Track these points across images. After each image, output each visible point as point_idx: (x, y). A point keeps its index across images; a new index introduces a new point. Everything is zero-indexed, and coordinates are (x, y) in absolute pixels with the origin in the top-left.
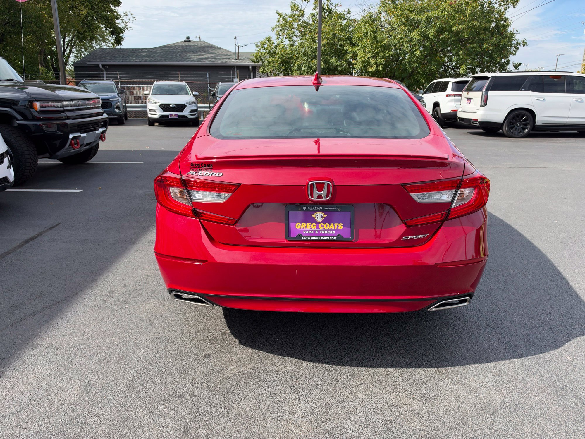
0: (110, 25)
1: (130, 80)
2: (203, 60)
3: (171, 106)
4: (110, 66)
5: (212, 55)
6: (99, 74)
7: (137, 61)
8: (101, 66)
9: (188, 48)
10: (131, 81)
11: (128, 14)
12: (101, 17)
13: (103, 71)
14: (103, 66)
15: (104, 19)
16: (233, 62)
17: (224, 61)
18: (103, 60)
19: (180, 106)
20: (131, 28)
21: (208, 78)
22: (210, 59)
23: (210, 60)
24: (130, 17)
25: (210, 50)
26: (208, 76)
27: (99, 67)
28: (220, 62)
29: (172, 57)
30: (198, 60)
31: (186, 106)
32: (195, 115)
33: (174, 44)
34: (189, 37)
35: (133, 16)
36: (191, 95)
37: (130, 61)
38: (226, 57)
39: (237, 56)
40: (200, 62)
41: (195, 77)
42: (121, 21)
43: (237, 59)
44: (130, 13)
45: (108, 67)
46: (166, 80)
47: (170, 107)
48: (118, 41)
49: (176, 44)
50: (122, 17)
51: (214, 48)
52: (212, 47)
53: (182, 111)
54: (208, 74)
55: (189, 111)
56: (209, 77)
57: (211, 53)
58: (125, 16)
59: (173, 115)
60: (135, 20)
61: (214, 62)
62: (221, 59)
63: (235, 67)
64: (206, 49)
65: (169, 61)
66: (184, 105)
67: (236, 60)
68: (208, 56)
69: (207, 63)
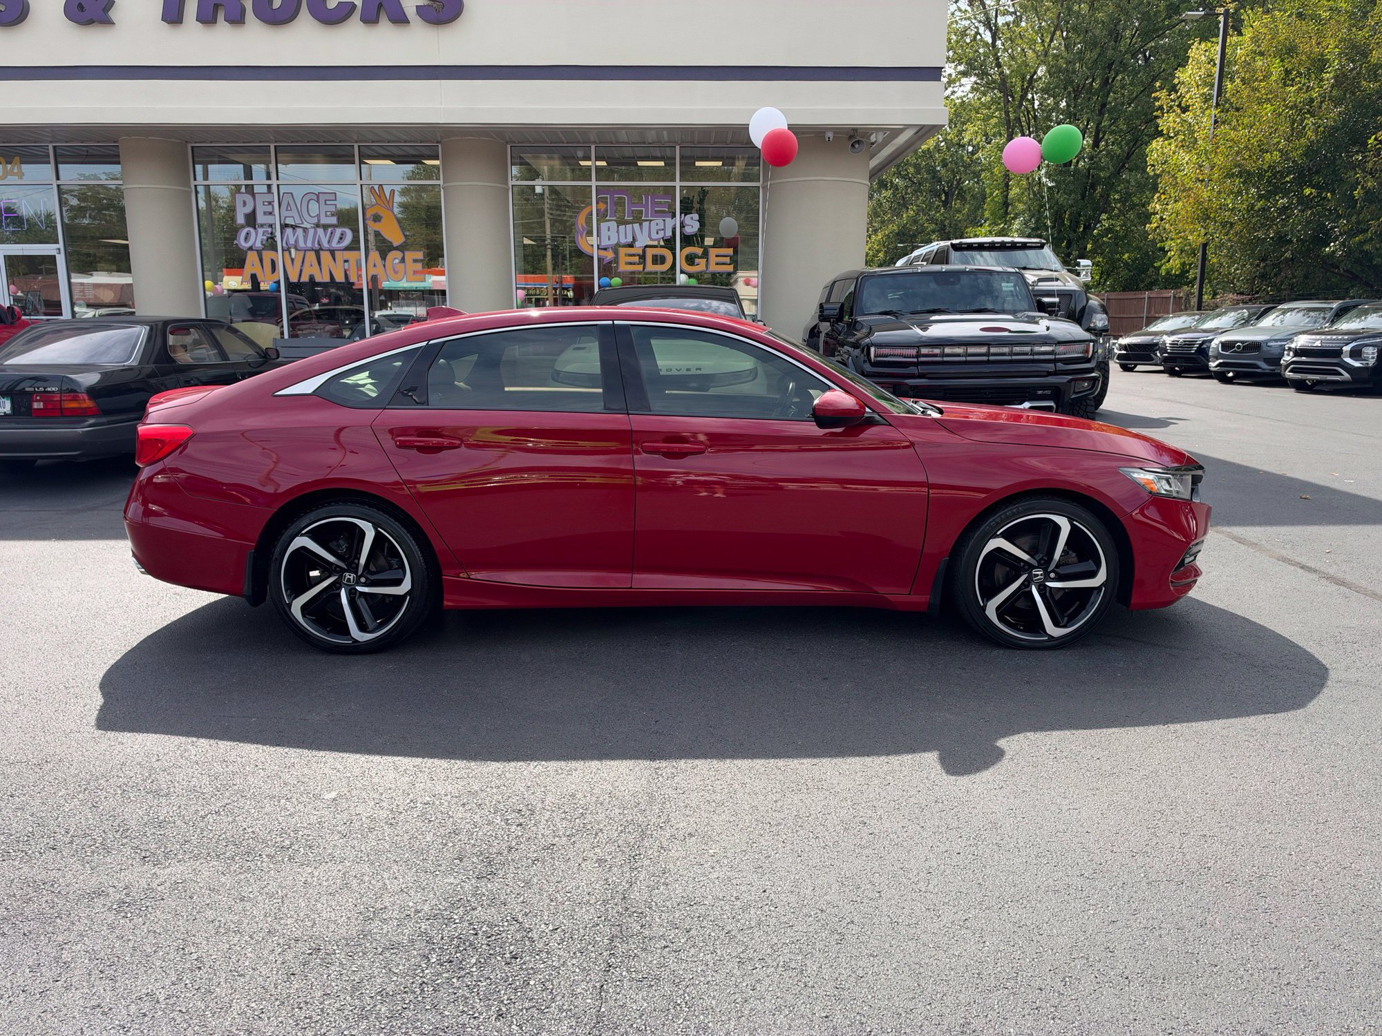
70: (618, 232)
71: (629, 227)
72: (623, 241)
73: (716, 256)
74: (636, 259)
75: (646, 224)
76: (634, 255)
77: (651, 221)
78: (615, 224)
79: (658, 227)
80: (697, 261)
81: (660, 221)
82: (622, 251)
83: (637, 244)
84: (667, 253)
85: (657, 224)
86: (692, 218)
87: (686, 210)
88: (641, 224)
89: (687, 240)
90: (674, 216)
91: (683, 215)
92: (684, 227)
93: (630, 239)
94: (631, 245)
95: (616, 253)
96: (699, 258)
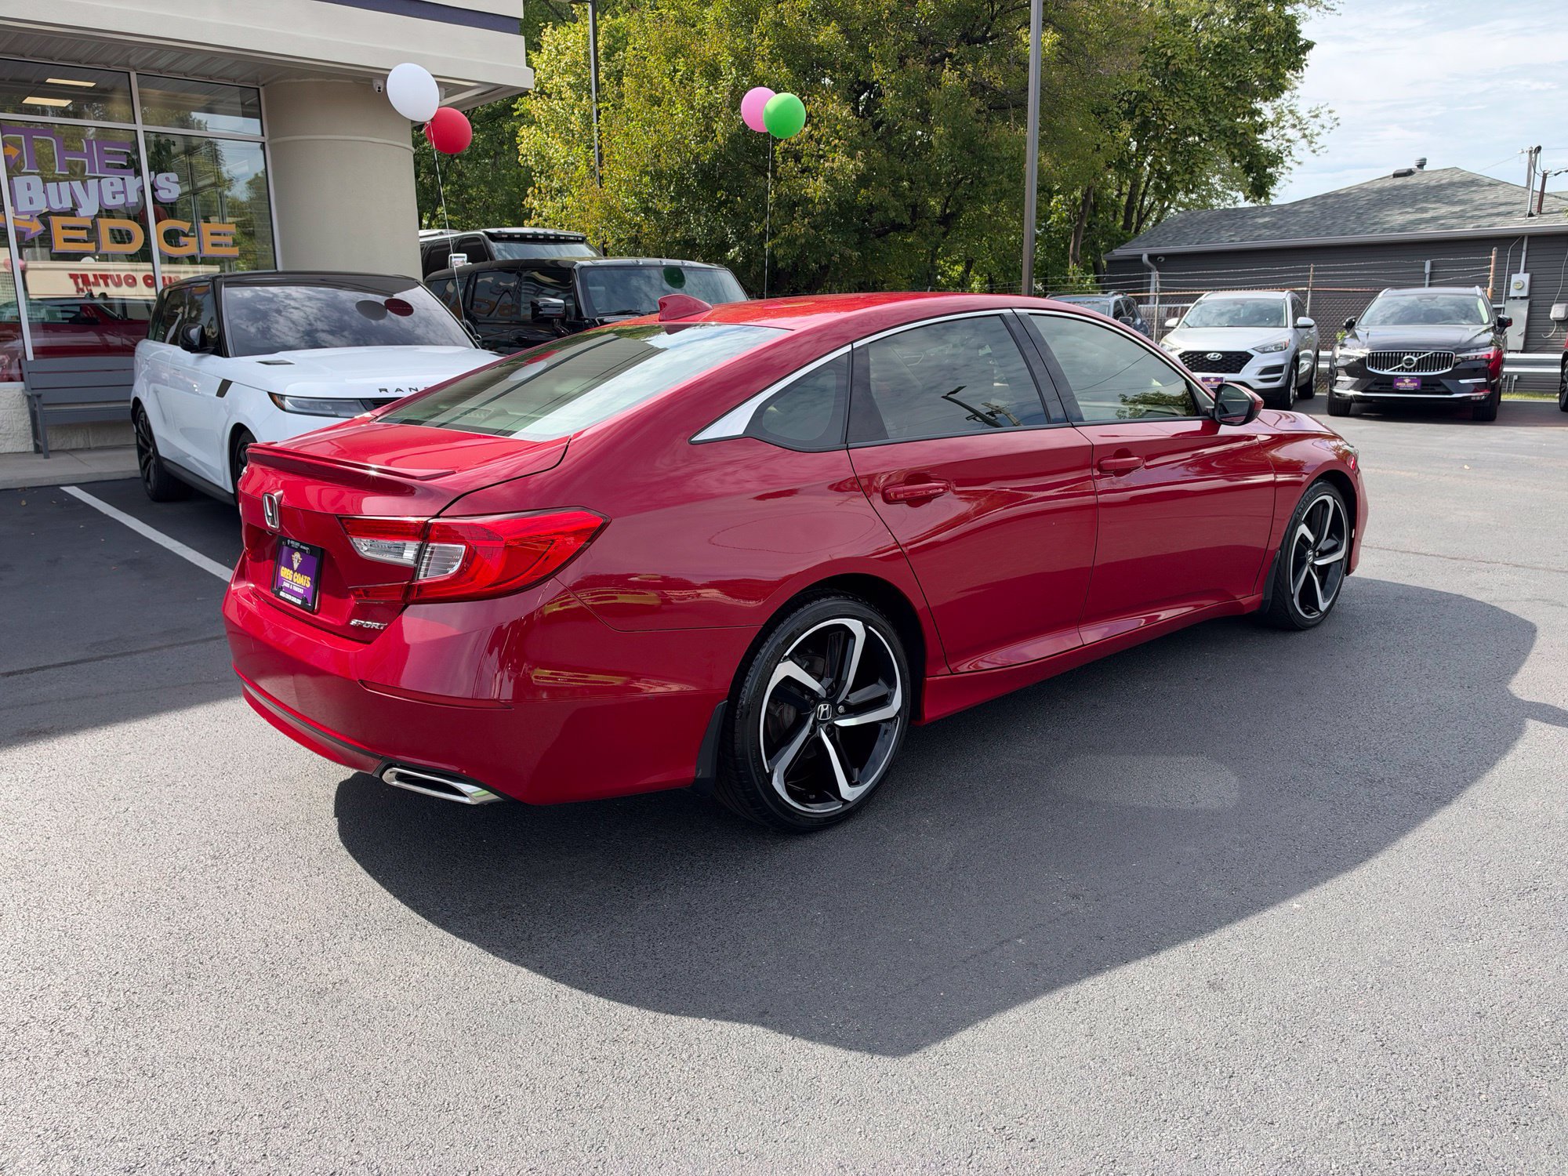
0: (1240, 150)
1: (1184, 291)
2: (1420, 224)
3: (1210, 356)
4: (1168, 256)
5: (1457, 209)
6: (1141, 278)
7: (1233, 241)
8: (1145, 258)
9: (1395, 193)
10: (1186, 293)
11: (1323, 111)
12: (1219, 132)
13: (1150, 270)
14: (1152, 257)
15: (1227, 137)
16: (1517, 224)
17: (1484, 222)
18: (1152, 243)
19: (1234, 356)
20: (1324, 149)
21: (1427, 277)
22: (1443, 222)
23: (1442, 224)
24: (1325, 118)
25: (1462, 194)
26: (1427, 270)
27: (1141, 260)
28: (1472, 225)
29: (1332, 224)
30: (1403, 228)
31: (1252, 356)
32: (1276, 379)
33: (1361, 188)
34: (1425, 160)
35: (1334, 115)
36: (1287, 326)
37: (1218, 241)
38: (1502, 209)
39: (1536, 203)
40: (1411, 231)
41: (1356, 275)
42: (1300, 134)
43: (1535, 211)
44: (1326, 109)
45: (1163, 260)
46: (1261, 288)
47: (1206, 359)
48: (1260, 188)
49: (1365, 186)
50: (1304, 122)
51: (1478, 185)
52: (1473, 183)
53: (1238, 371)
54: (1428, 263)
55: (1259, 370)
56: (1431, 274)
57: (1461, 202)
58: (1312, 119)
59: (1212, 380)
60: (1338, 124)
61: (1452, 227)
62: (1481, 217)
63: (1523, 237)
64: (1449, 192)
65: (1318, 235)
66: (1245, 353)
67: (1531, 215)
68: (1444, 210)
69: (1429, 231)
70: (45, 192)
71: (64, 185)
72: (56, 206)
73: (212, 234)
74: (83, 234)
75: (92, 184)
76: (78, 228)
77: (100, 179)
78: (38, 179)
79: (114, 189)
80: (183, 240)
81: (116, 179)
82: (56, 222)
83: (81, 212)
84: (135, 228)
85: (112, 184)
86: (167, 179)
87: (157, 167)
88: (84, 183)
89: (166, 210)
90: (138, 173)
91: (153, 173)
92: (157, 190)
93: (68, 204)
94: (72, 212)
95: (47, 225)
96: (186, 235)
